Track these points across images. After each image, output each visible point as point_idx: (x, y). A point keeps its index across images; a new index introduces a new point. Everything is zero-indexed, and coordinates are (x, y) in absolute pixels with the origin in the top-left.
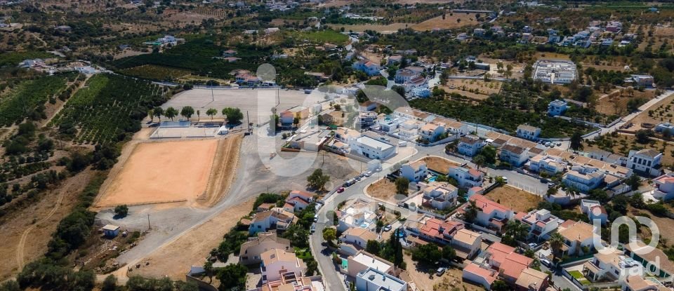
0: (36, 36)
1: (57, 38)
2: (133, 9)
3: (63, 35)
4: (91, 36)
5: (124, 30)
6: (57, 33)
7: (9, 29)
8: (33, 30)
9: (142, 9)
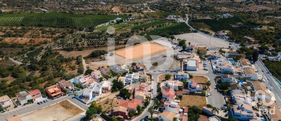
0: (188, 8)
1: (193, 10)
2: (239, 2)
3: (196, 9)
4: (205, 10)
5: (220, 10)
6: (194, 8)
7: (182, 5)
8: (189, 6)
9: (241, 3)
